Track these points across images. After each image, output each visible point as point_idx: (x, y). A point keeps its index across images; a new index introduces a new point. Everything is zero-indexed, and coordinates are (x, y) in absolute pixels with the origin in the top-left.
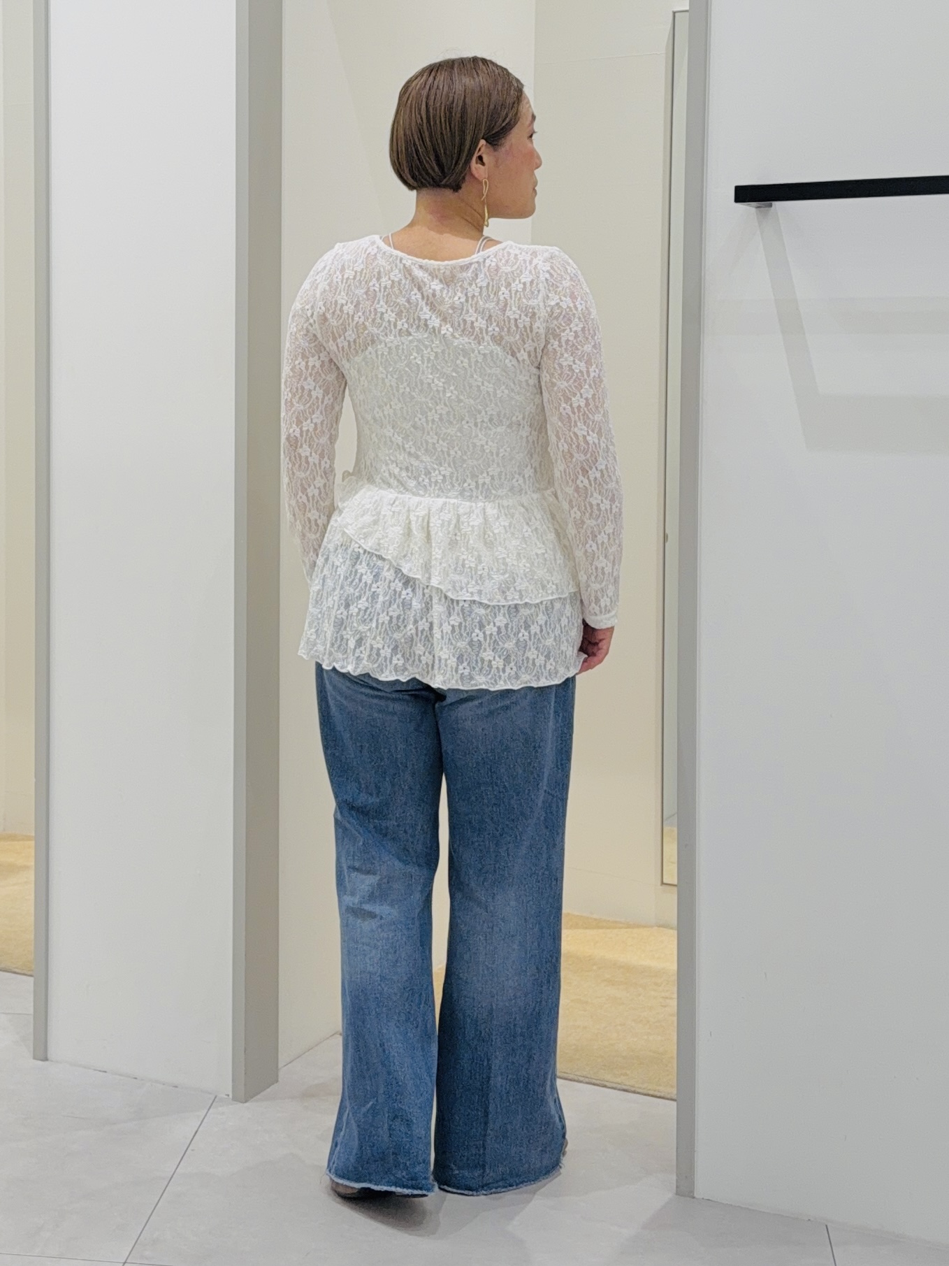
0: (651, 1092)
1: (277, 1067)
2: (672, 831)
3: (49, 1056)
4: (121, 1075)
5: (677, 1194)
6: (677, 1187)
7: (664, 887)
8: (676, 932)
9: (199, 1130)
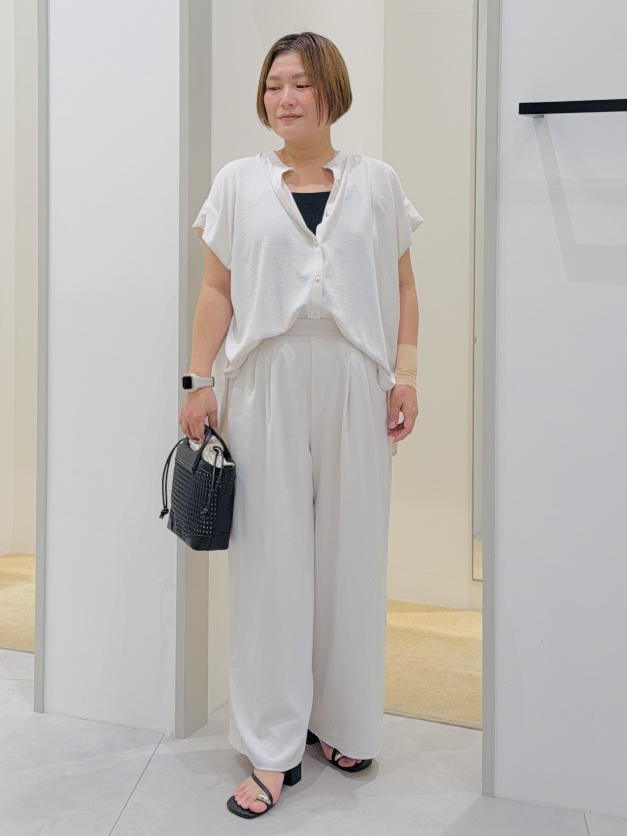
0: (464, 725)
1: (207, 713)
2: (479, 544)
3: (45, 709)
4: (97, 722)
5: (483, 795)
6: (483, 790)
7: (475, 582)
8: (481, 614)
9: (152, 759)
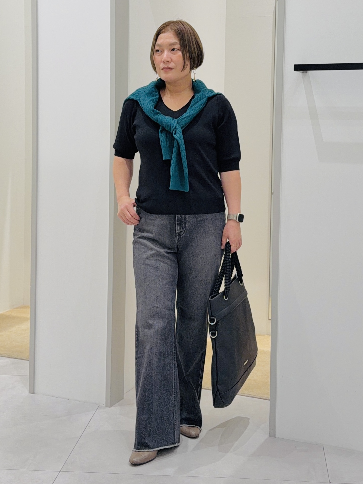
4: (63, 398)
5: (270, 436)
6: (270, 433)
7: (269, 320)
9: (92, 419)
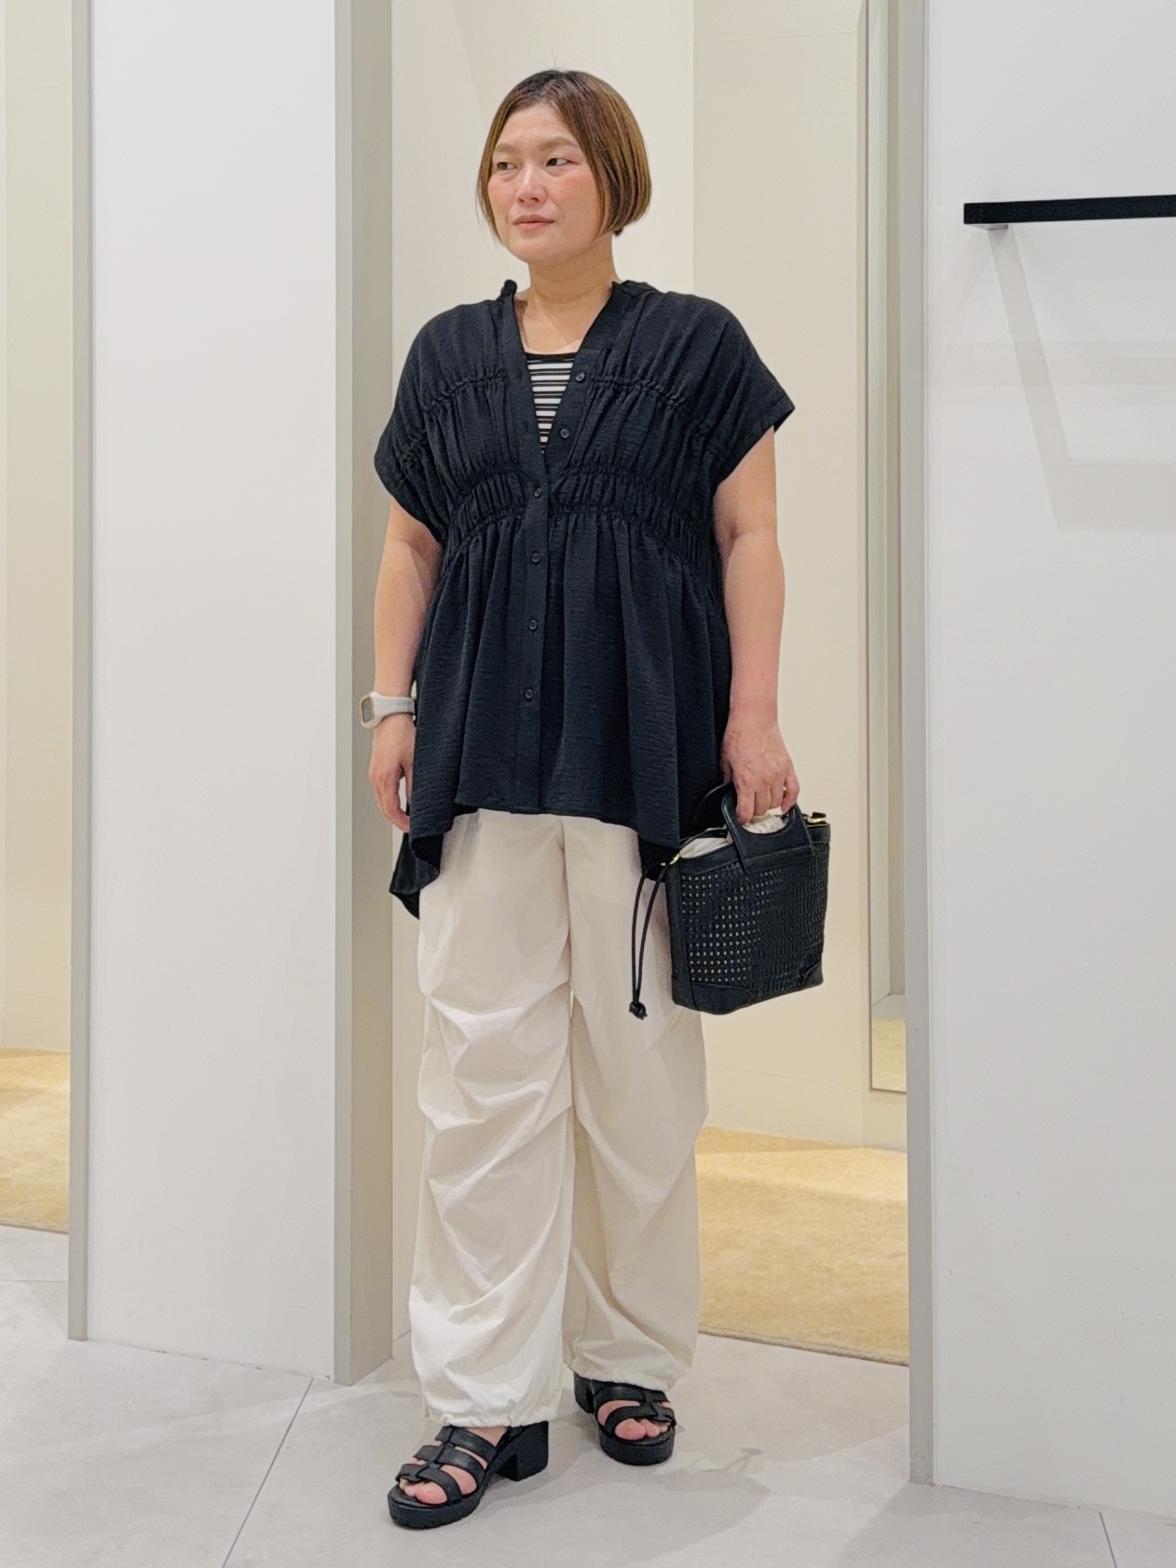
1: (391, 1337)
3: (88, 1334)
4: (186, 1356)
5: (911, 1481)
6: (911, 1472)
